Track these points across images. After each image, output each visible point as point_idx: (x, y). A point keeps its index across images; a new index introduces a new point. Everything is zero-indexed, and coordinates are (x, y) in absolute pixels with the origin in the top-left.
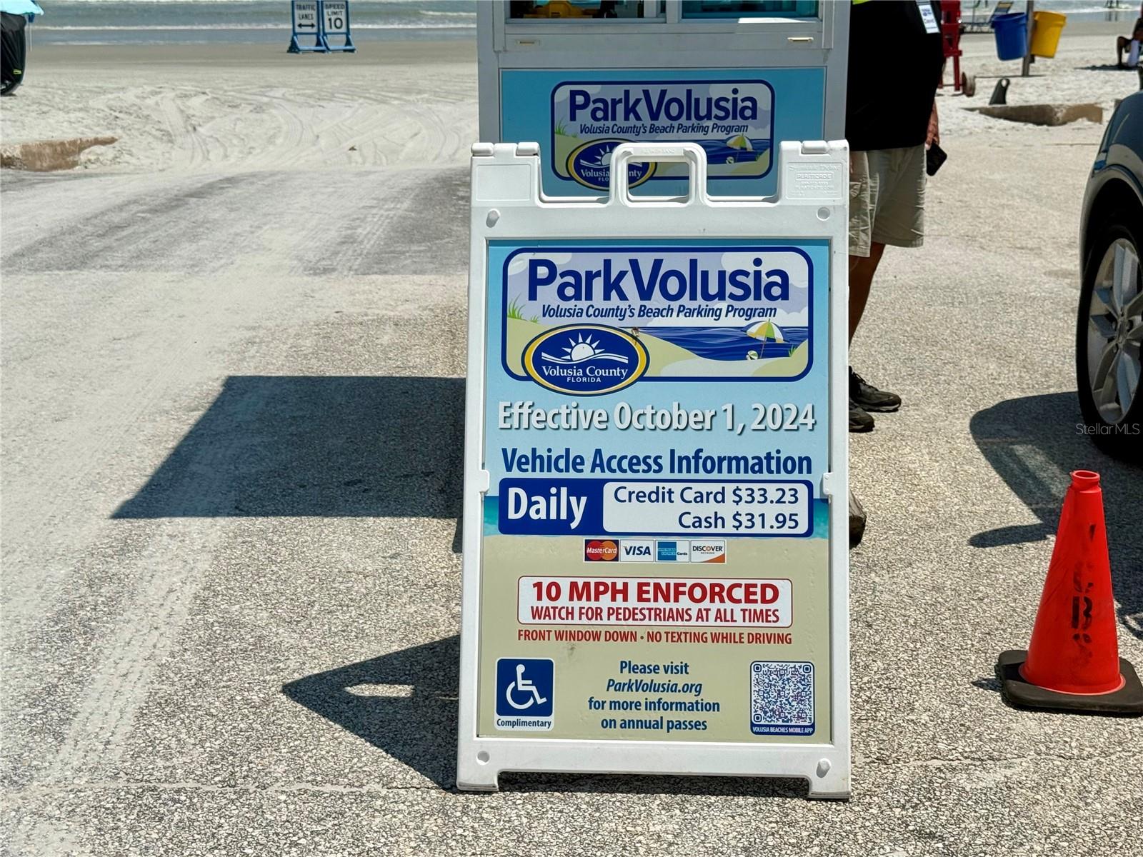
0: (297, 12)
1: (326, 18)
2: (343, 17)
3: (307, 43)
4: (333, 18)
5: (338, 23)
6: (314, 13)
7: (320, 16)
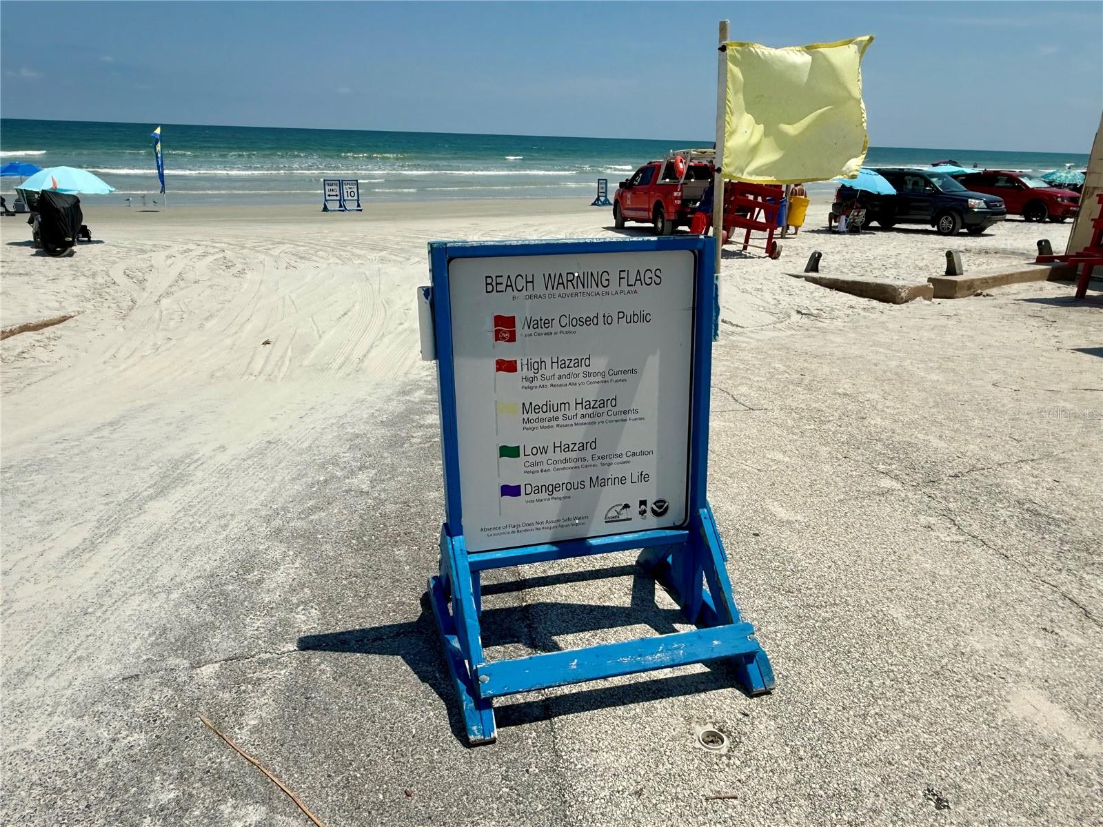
0: (327, 188)
1: (345, 191)
2: (355, 190)
3: (333, 206)
4: (349, 191)
5: (352, 194)
6: (338, 188)
7: (341, 189)
